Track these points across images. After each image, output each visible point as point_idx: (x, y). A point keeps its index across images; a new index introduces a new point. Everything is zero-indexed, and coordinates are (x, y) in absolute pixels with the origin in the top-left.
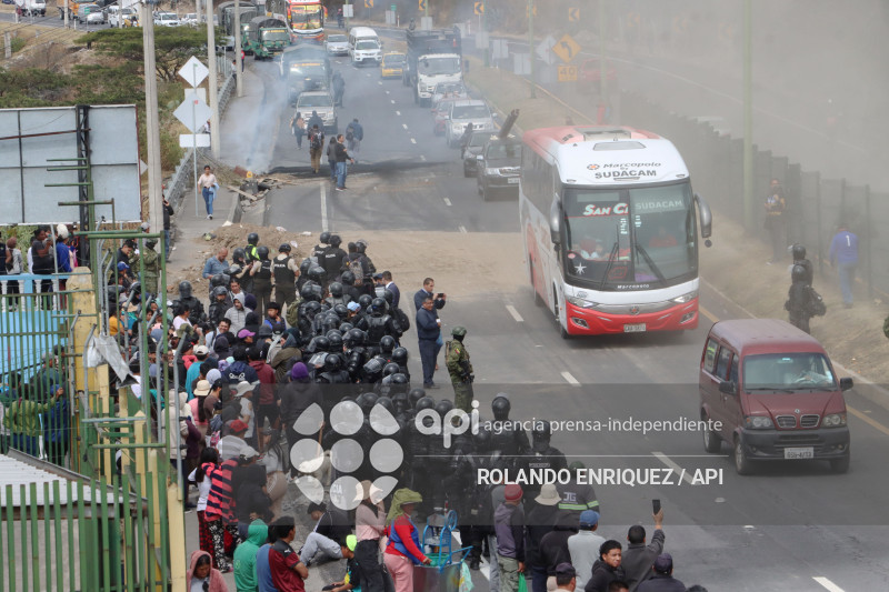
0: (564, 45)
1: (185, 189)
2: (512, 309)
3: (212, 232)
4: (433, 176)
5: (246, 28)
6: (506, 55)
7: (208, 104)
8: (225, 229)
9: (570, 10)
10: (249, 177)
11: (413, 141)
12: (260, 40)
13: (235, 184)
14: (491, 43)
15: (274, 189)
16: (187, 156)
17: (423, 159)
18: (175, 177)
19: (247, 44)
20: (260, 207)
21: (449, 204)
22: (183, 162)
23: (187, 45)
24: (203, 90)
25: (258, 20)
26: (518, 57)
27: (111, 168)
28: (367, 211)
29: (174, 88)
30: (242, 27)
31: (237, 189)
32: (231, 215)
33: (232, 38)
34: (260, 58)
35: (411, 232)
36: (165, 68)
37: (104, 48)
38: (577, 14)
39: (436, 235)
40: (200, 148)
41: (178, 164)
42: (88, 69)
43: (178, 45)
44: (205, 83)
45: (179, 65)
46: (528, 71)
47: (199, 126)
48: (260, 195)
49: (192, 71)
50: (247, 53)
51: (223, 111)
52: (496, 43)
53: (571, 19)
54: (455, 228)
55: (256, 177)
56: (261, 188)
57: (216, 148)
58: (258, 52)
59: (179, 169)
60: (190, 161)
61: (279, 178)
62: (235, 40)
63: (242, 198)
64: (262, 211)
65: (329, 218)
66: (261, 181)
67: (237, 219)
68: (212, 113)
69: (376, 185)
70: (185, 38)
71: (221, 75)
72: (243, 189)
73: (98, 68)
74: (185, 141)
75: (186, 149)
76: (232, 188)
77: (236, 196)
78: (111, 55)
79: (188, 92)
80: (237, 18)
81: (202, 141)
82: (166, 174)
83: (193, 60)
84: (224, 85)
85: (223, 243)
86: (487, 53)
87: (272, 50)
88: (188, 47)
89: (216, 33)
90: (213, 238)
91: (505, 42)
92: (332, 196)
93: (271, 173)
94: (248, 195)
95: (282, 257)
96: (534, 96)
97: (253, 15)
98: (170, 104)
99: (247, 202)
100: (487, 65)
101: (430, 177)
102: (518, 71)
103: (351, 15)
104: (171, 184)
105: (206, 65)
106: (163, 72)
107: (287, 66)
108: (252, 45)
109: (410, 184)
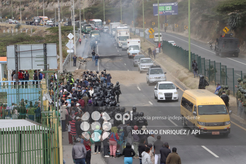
0: (151, 30)
1: (68, 62)
2: (138, 88)
3: (74, 71)
4: (122, 59)
5: (83, 27)
6: (138, 32)
7: (74, 43)
8: (76, 70)
9: (153, 23)
10: (82, 59)
11: (118, 51)
12: (86, 29)
13: (79, 60)
14: (135, 30)
15: (88, 62)
16: (69, 54)
17: (120, 55)
18: (66, 59)
19: (83, 30)
20: (85, 65)
21: (125, 65)
22: (68, 56)
23: (70, 30)
24: (72, 40)
25: (85, 25)
26: (141, 33)
27: (51, 57)
28: (107, 66)
29: (66, 40)
30: (81, 27)
31: (80, 62)
32: (78, 67)
33: (79, 29)
34: (86, 33)
35: (117, 71)
36: (65, 35)
37: (52, 31)
38: (154, 24)
39: (122, 71)
40: (72, 53)
41: (67, 56)
42: (48, 36)
43: (68, 30)
44: (73, 38)
45: (68, 35)
46: (143, 36)
47: (71, 48)
48: (85, 63)
49: (70, 36)
50: (82, 32)
51: (77, 45)
52: (136, 30)
53: (153, 25)
54: (127, 70)
55: (84, 59)
56: (85, 61)
57: (75, 53)
58: (85, 32)
59: (67, 57)
60: (69, 55)
61: (89, 59)
62: (80, 29)
63: (81, 63)
64: (85, 66)
65: (99, 68)
66: (85, 60)
67: (79, 68)
68: (75, 45)
69: (109, 61)
70: (69, 29)
71: (77, 37)
72: (81, 61)
73: (50, 35)
74: (68, 51)
75: (69, 53)
76: (78, 61)
77: (79, 63)
78: (53, 33)
79: (69, 40)
80: (80, 24)
81: (72, 51)
82: (64, 58)
83: (70, 34)
84: (77, 39)
85: (76, 73)
86: (135, 32)
87: (88, 31)
88: (70, 31)
89: (75, 28)
90: (74, 72)
91: (138, 30)
92: (100, 63)
93: (87, 58)
94: (82, 63)
95: (90, 76)
96: (144, 41)
97: (84, 24)
98: (66, 43)
99: (82, 64)
100: (134, 34)
101: (121, 59)
102: (141, 36)
103: (105, 24)
104: (65, 61)
105: (73, 35)
106: (64, 36)
107: (91, 35)
108: (84, 30)
109: (117, 60)
